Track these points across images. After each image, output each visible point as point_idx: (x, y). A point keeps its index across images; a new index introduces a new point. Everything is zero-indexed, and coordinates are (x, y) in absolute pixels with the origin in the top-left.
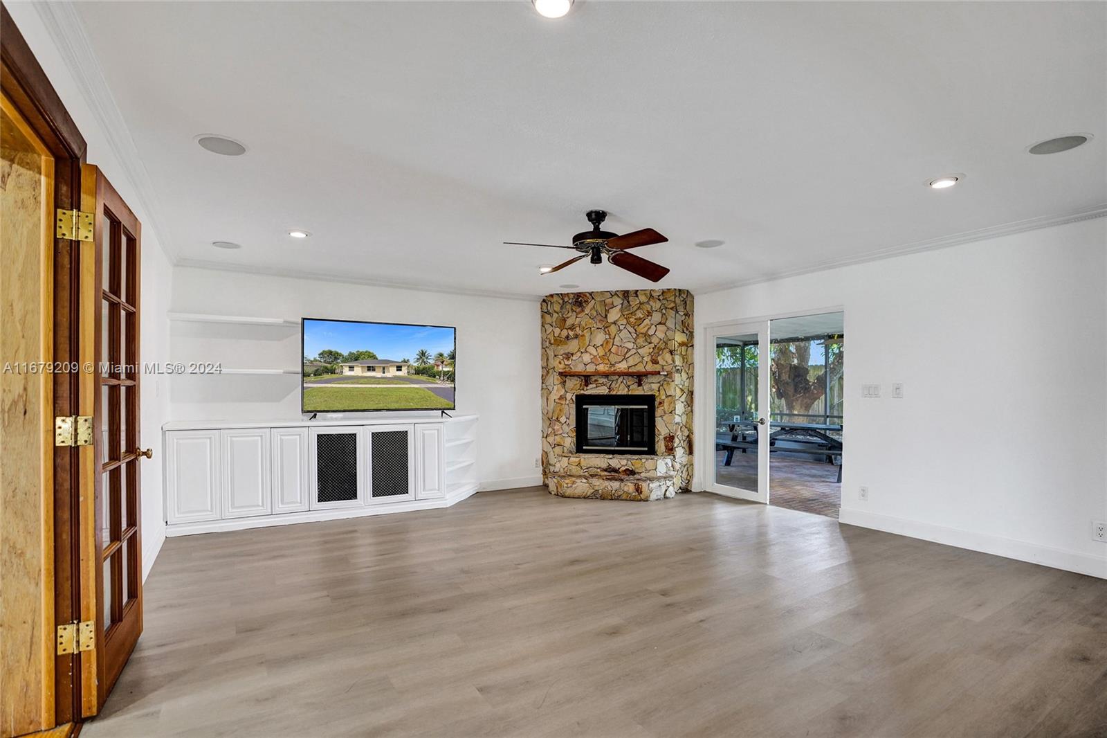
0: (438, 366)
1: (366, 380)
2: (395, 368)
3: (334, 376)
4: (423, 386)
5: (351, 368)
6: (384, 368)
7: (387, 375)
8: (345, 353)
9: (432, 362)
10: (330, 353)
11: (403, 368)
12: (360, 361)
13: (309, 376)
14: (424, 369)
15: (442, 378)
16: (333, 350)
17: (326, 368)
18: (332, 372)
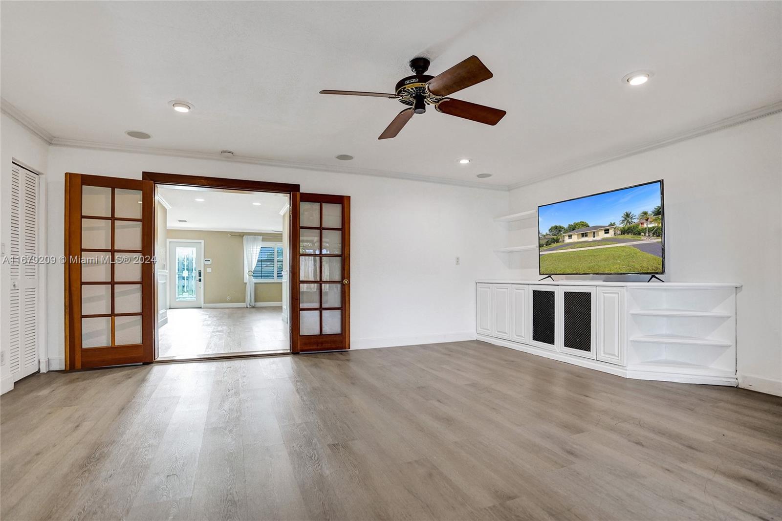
0: (642, 224)
1: (580, 245)
2: (604, 232)
3: (559, 244)
4: (630, 243)
5: (570, 236)
6: (594, 233)
7: (597, 238)
8: (566, 226)
9: (636, 221)
10: (556, 227)
11: (610, 231)
12: (576, 230)
13: (543, 246)
14: (629, 228)
15: (647, 234)
16: (558, 225)
17: (554, 239)
18: (557, 241)
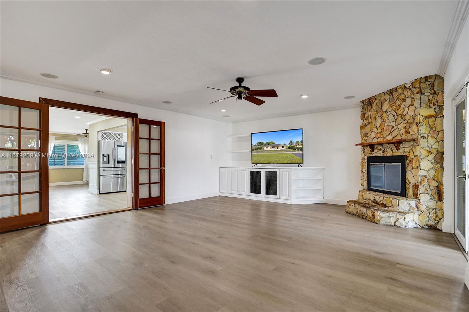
0: (297, 146)
1: (271, 151)
2: (281, 147)
3: (261, 150)
4: (291, 153)
5: (267, 147)
6: (277, 147)
7: (279, 149)
8: (265, 143)
9: (294, 144)
10: (260, 143)
11: (284, 147)
12: (270, 145)
13: (254, 150)
14: (291, 147)
15: (298, 150)
16: (261, 142)
17: (259, 147)
18: (261, 149)
